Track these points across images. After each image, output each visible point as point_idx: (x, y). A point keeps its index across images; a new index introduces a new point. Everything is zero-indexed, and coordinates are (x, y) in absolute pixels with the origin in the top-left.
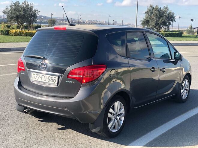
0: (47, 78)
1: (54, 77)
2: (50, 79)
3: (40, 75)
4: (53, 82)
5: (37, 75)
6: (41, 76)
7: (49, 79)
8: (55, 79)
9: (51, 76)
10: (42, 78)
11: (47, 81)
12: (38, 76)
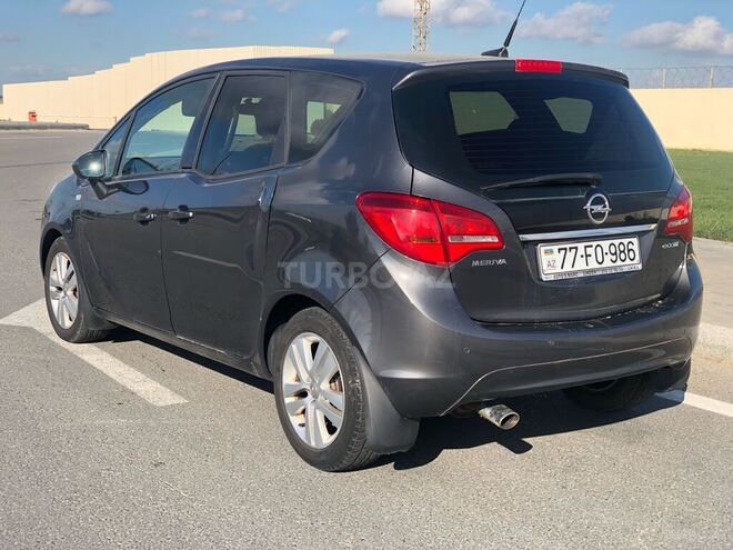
0: (606, 250)
1: (626, 241)
2: (616, 253)
3: (576, 248)
4: (628, 262)
5: (563, 252)
6: (581, 251)
7: (613, 251)
8: (630, 246)
9: (617, 242)
10: (587, 256)
11: (607, 263)
12: (570, 255)
